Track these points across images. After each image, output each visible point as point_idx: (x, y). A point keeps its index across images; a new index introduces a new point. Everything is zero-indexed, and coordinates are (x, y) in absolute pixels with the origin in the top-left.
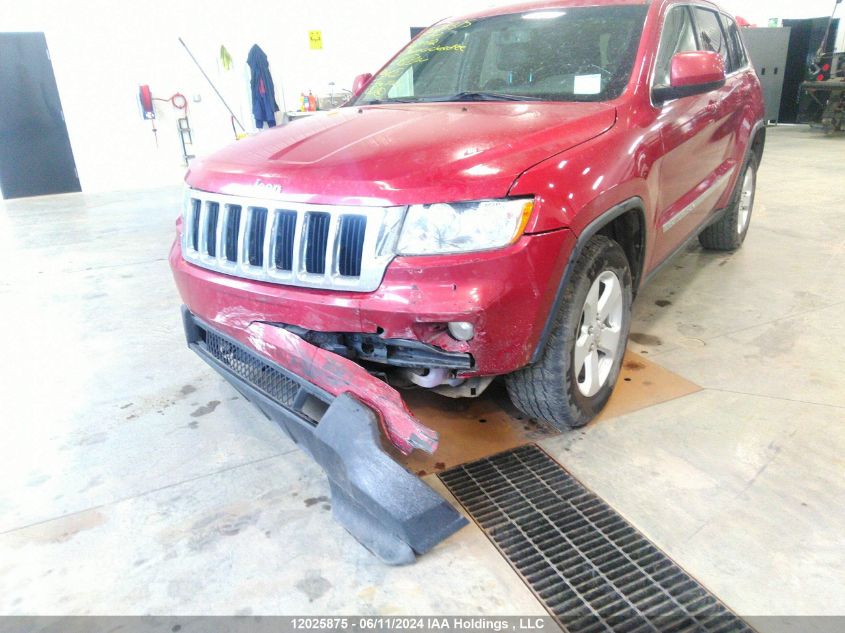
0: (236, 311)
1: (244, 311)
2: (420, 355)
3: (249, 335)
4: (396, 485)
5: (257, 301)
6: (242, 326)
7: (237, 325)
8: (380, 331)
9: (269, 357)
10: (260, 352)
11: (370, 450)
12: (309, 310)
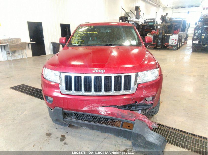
0: (93, 105)
1: (97, 105)
2: (141, 106)
3: (99, 111)
4: (157, 137)
5: (102, 101)
6: (95, 109)
7: (93, 109)
8: (136, 102)
9: (108, 116)
10: (103, 115)
11: (149, 132)
12: (120, 101)
